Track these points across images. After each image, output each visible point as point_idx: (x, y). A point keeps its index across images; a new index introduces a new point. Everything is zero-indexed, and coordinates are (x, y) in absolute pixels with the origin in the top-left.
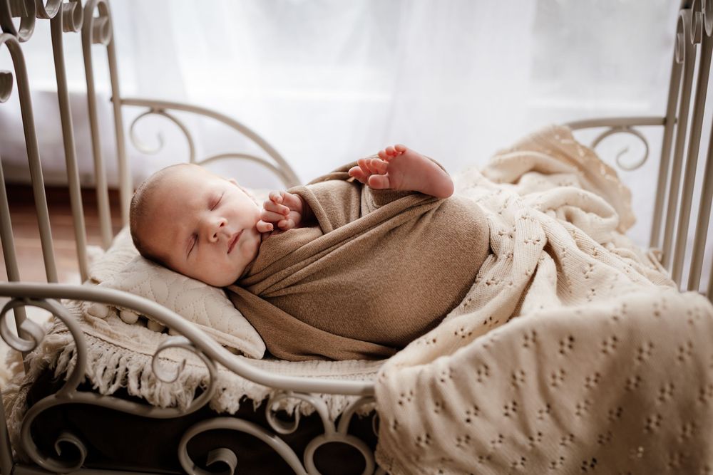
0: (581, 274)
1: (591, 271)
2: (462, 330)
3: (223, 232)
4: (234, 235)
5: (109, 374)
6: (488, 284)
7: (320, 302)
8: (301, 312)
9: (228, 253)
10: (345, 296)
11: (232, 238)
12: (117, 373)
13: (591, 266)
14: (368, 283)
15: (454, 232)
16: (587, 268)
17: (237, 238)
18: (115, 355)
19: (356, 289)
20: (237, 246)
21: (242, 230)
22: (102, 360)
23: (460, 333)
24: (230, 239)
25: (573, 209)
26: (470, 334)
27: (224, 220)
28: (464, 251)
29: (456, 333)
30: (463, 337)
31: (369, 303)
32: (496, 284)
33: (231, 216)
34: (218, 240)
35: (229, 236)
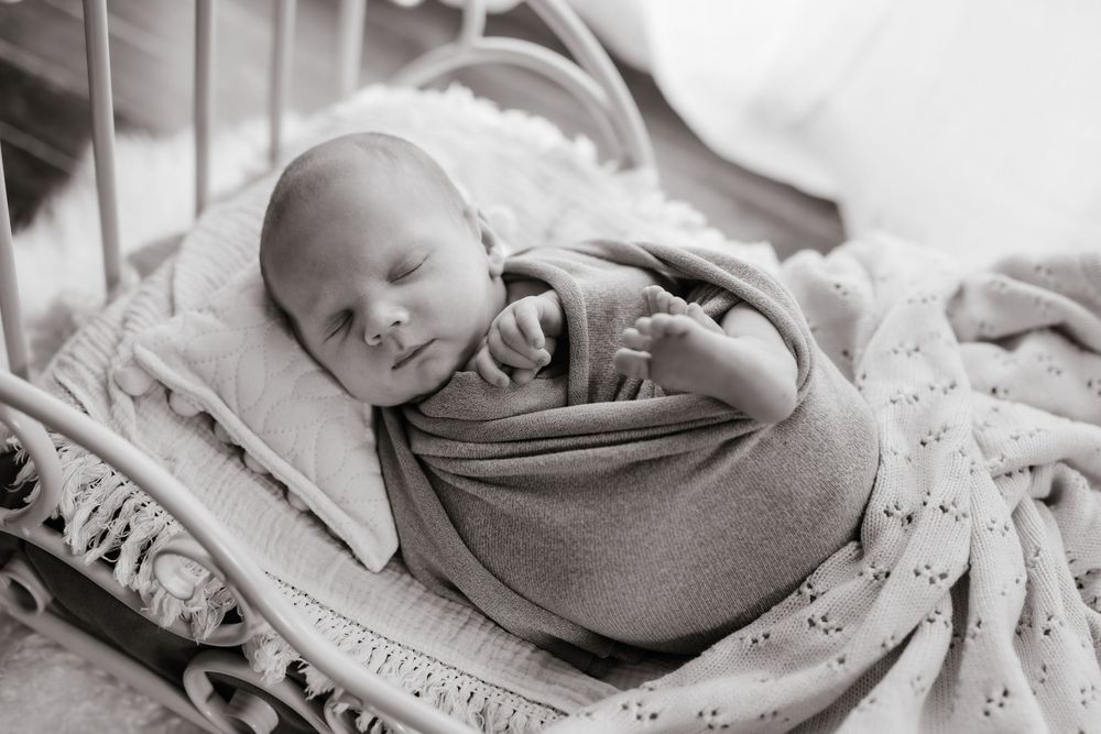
0: (983, 699)
1: (1001, 705)
2: (714, 713)
3: (393, 336)
4: (411, 348)
5: (99, 523)
6: (812, 623)
7: (499, 530)
8: (467, 527)
9: (394, 368)
10: (541, 544)
11: (406, 352)
12: (107, 531)
13: (1006, 694)
14: (584, 541)
15: (786, 492)
16: (997, 695)
17: (416, 352)
18: (121, 487)
19: (562, 541)
20: (413, 364)
21: (433, 341)
22: (96, 492)
23: (708, 718)
24: (401, 353)
25: (1073, 477)
26: (725, 726)
27: (403, 315)
28: (793, 531)
29: (701, 714)
30: (711, 727)
31: (574, 577)
32: (826, 631)
33: (419, 310)
34: (380, 344)
35: (401, 347)
